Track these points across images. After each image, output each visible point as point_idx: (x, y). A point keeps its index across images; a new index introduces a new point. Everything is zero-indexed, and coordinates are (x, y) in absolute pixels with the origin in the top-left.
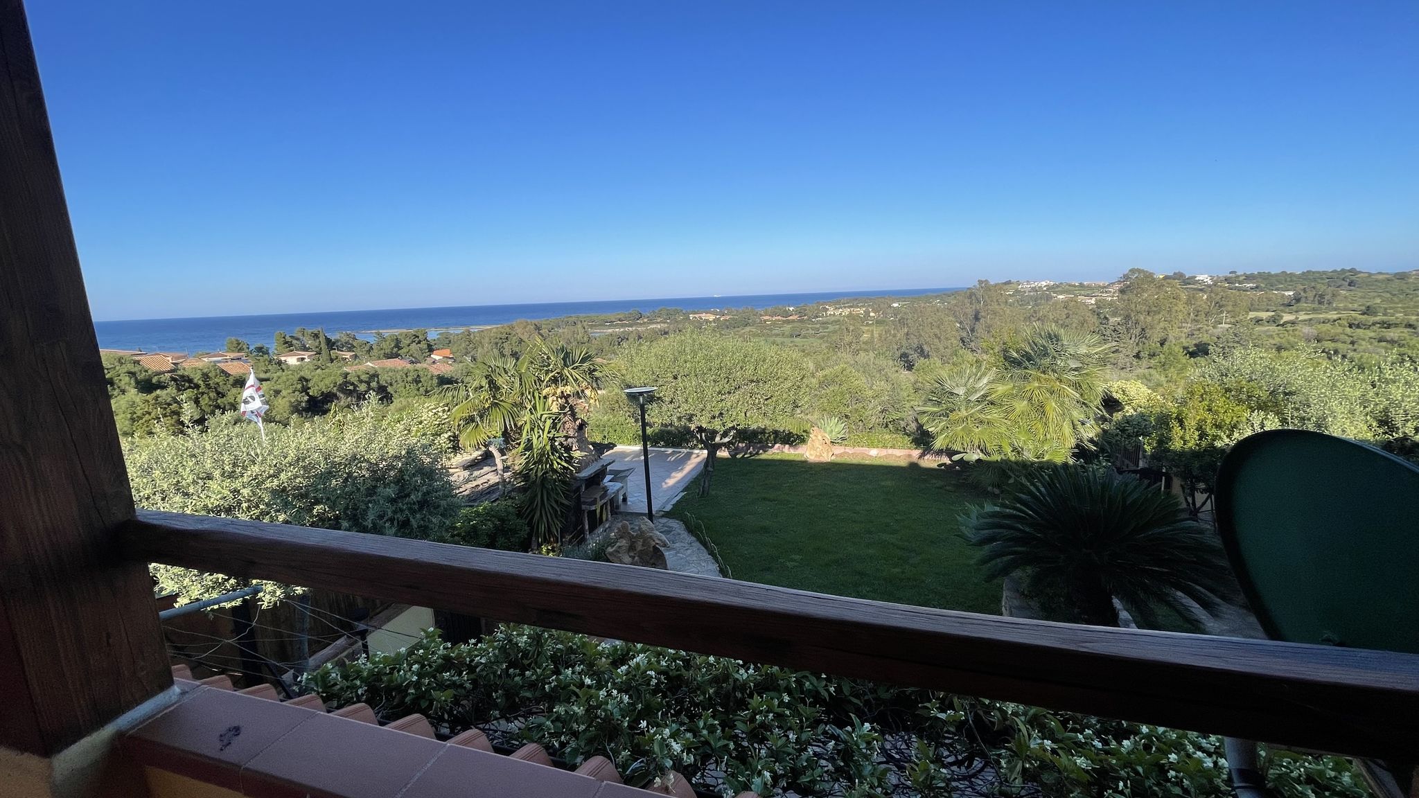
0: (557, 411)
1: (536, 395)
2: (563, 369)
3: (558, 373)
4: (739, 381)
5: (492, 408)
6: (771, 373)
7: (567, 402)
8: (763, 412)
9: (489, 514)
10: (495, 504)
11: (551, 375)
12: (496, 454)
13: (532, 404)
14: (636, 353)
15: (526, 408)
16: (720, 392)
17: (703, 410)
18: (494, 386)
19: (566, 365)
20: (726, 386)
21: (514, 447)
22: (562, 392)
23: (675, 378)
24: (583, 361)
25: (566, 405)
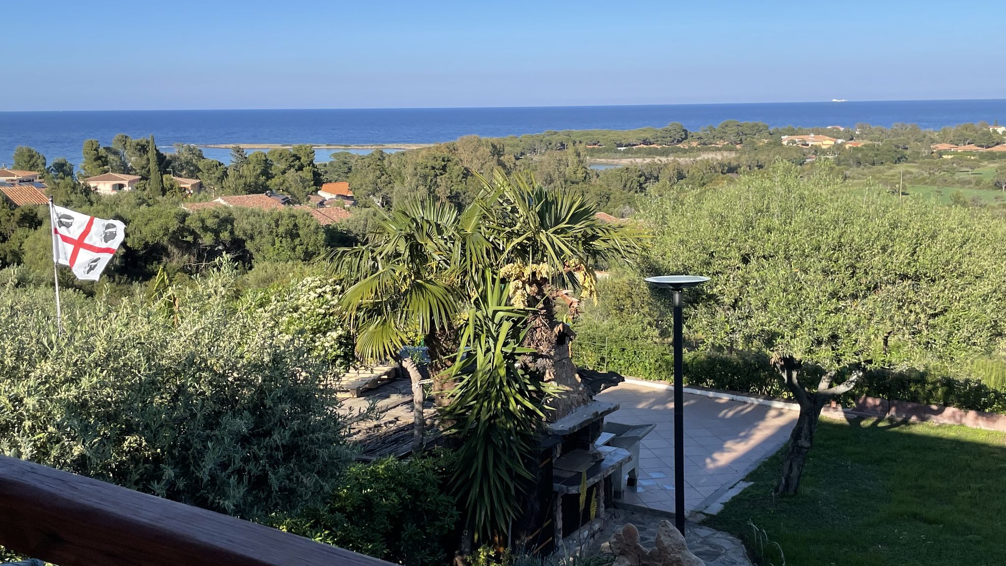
0: (522, 307)
1: (489, 274)
2: (538, 232)
3: (528, 239)
4: (878, 275)
5: (411, 294)
6: (948, 262)
7: (540, 292)
8: (925, 340)
9: (395, 479)
10: (405, 463)
11: (516, 241)
12: (414, 374)
13: (480, 291)
14: (674, 208)
15: (470, 298)
16: (834, 295)
17: (797, 327)
18: (417, 253)
19: (543, 225)
20: (850, 283)
21: (445, 366)
22: (534, 274)
23: (745, 260)
24: (575, 219)
25: (539, 297)
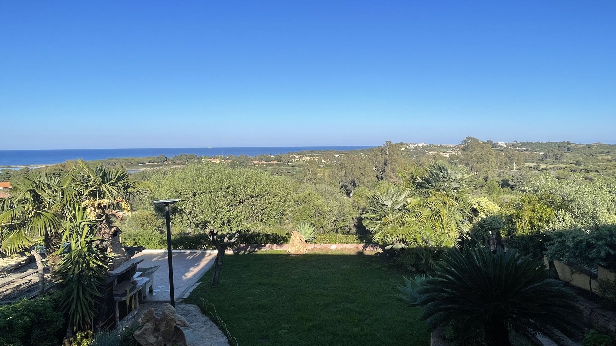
0: (94, 219)
1: (76, 206)
2: (101, 185)
3: (95, 188)
4: (242, 196)
5: (34, 218)
6: (266, 191)
7: (104, 212)
9: (27, 309)
10: (32, 301)
11: (90, 190)
12: (38, 257)
13: (72, 214)
15: (67, 218)
16: (228, 205)
18: (37, 198)
19: (103, 182)
21: (54, 251)
22: (99, 204)
23: (194, 195)
24: (119, 178)
25: (103, 215)
